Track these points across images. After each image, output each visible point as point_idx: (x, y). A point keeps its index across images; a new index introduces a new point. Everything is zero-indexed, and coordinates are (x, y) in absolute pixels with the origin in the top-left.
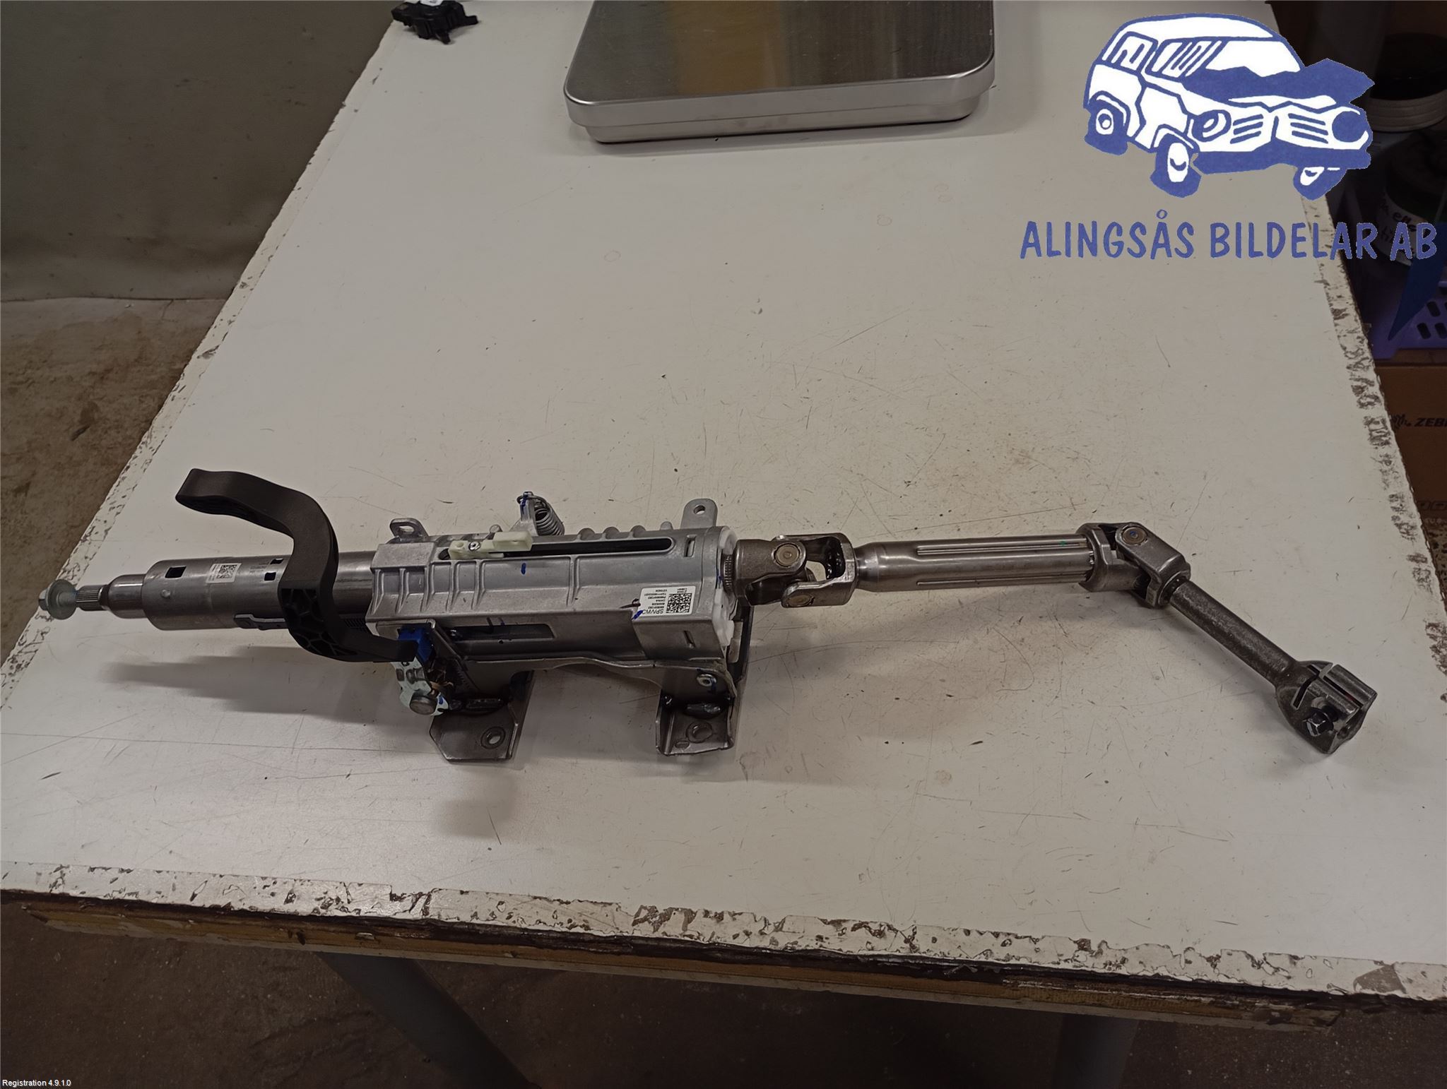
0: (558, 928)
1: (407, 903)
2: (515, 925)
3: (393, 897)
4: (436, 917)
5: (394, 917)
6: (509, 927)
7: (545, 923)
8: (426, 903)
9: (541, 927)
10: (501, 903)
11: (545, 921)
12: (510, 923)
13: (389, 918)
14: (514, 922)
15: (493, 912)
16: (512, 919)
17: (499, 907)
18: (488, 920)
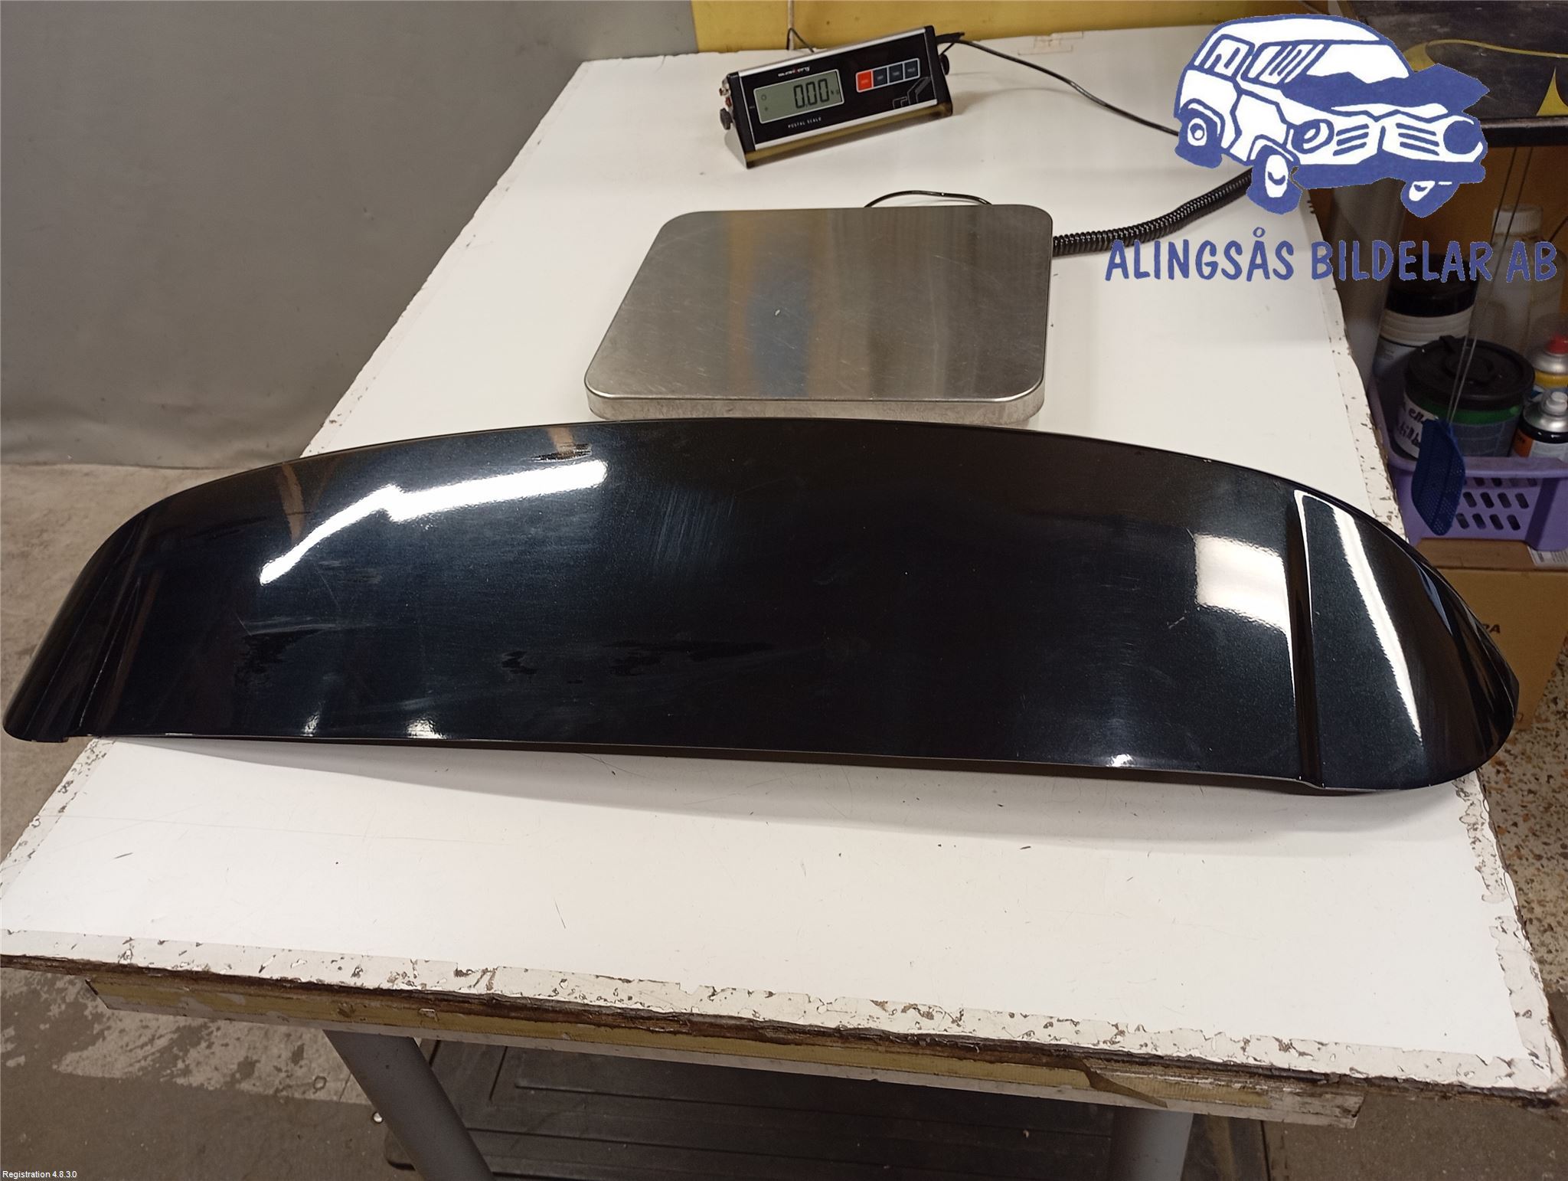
0: (619, 1005)
1: (472, 979)
2: (575, 1001)
3: (458, 973)
4: (500, 993)
5: (459, 991)
6: (570, 1002)
7: (605, 1000)
8: (491, 979)
9: (602, 1003)
10: (563, 981)
11: (606, 998)
12: (571, 999)
13: (454, 992)
14: (576, 998)
15: (556, 989)
16: (574, 995)
17: (562, 984)
18: (549, 996)
